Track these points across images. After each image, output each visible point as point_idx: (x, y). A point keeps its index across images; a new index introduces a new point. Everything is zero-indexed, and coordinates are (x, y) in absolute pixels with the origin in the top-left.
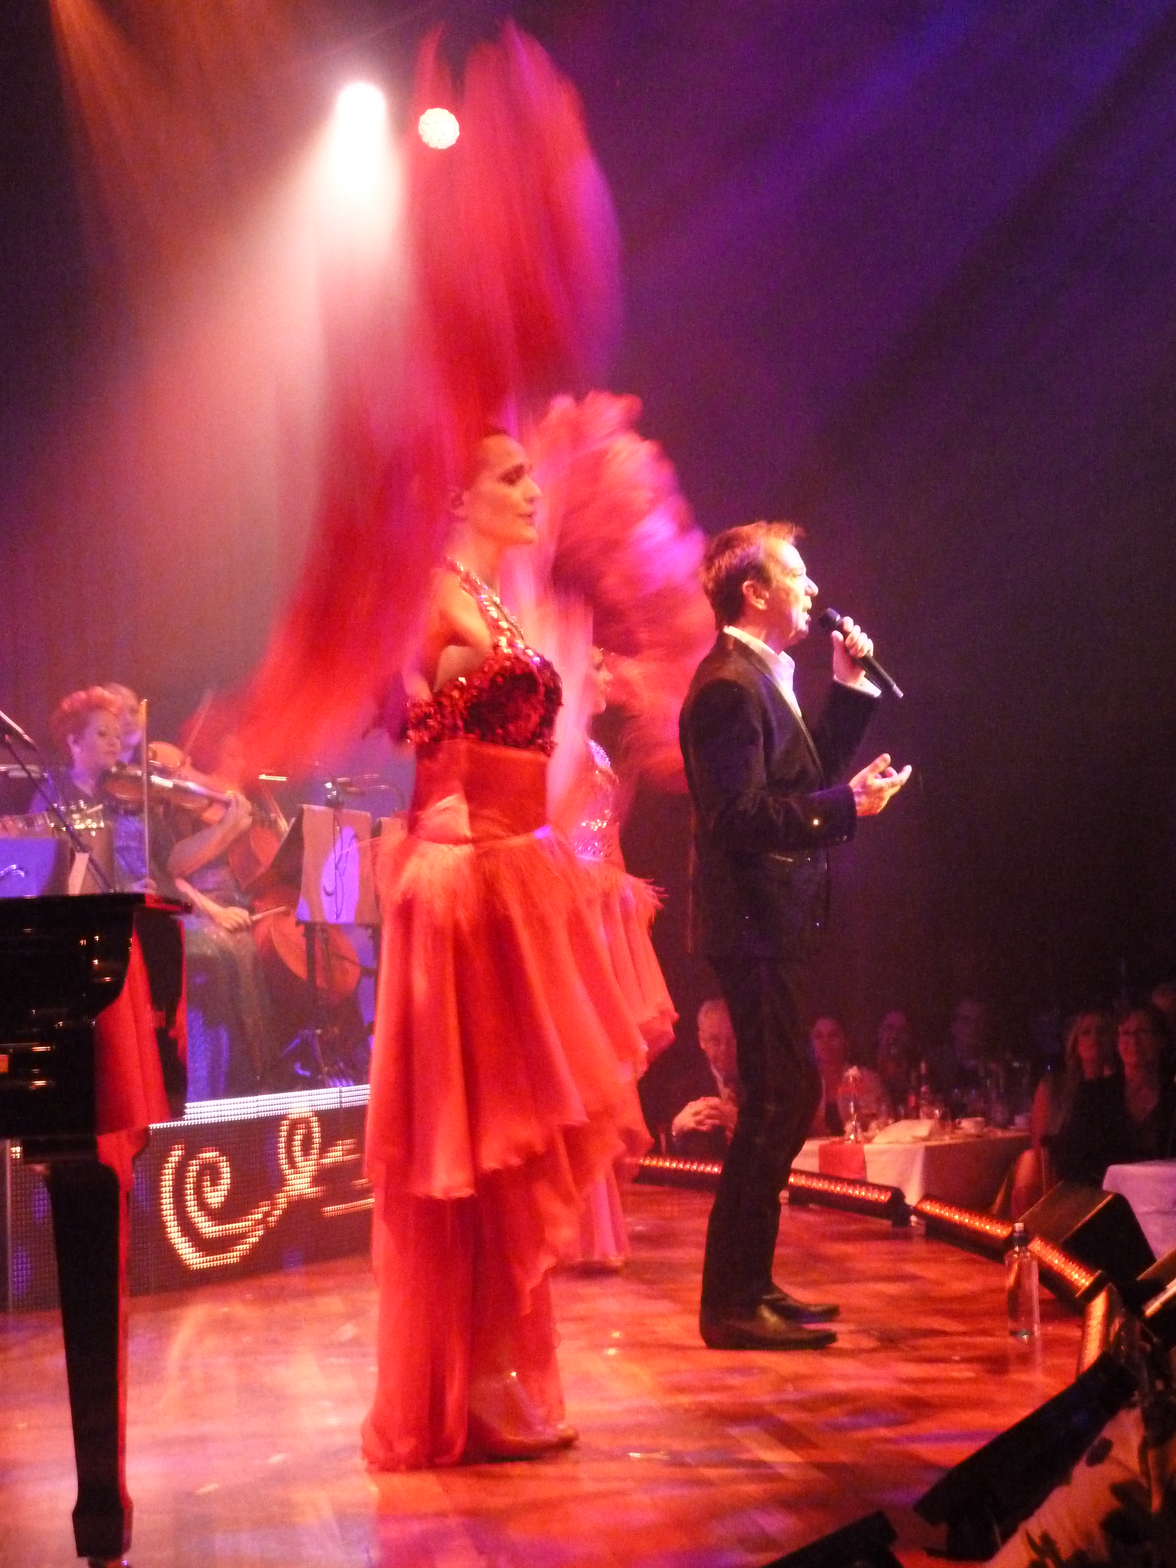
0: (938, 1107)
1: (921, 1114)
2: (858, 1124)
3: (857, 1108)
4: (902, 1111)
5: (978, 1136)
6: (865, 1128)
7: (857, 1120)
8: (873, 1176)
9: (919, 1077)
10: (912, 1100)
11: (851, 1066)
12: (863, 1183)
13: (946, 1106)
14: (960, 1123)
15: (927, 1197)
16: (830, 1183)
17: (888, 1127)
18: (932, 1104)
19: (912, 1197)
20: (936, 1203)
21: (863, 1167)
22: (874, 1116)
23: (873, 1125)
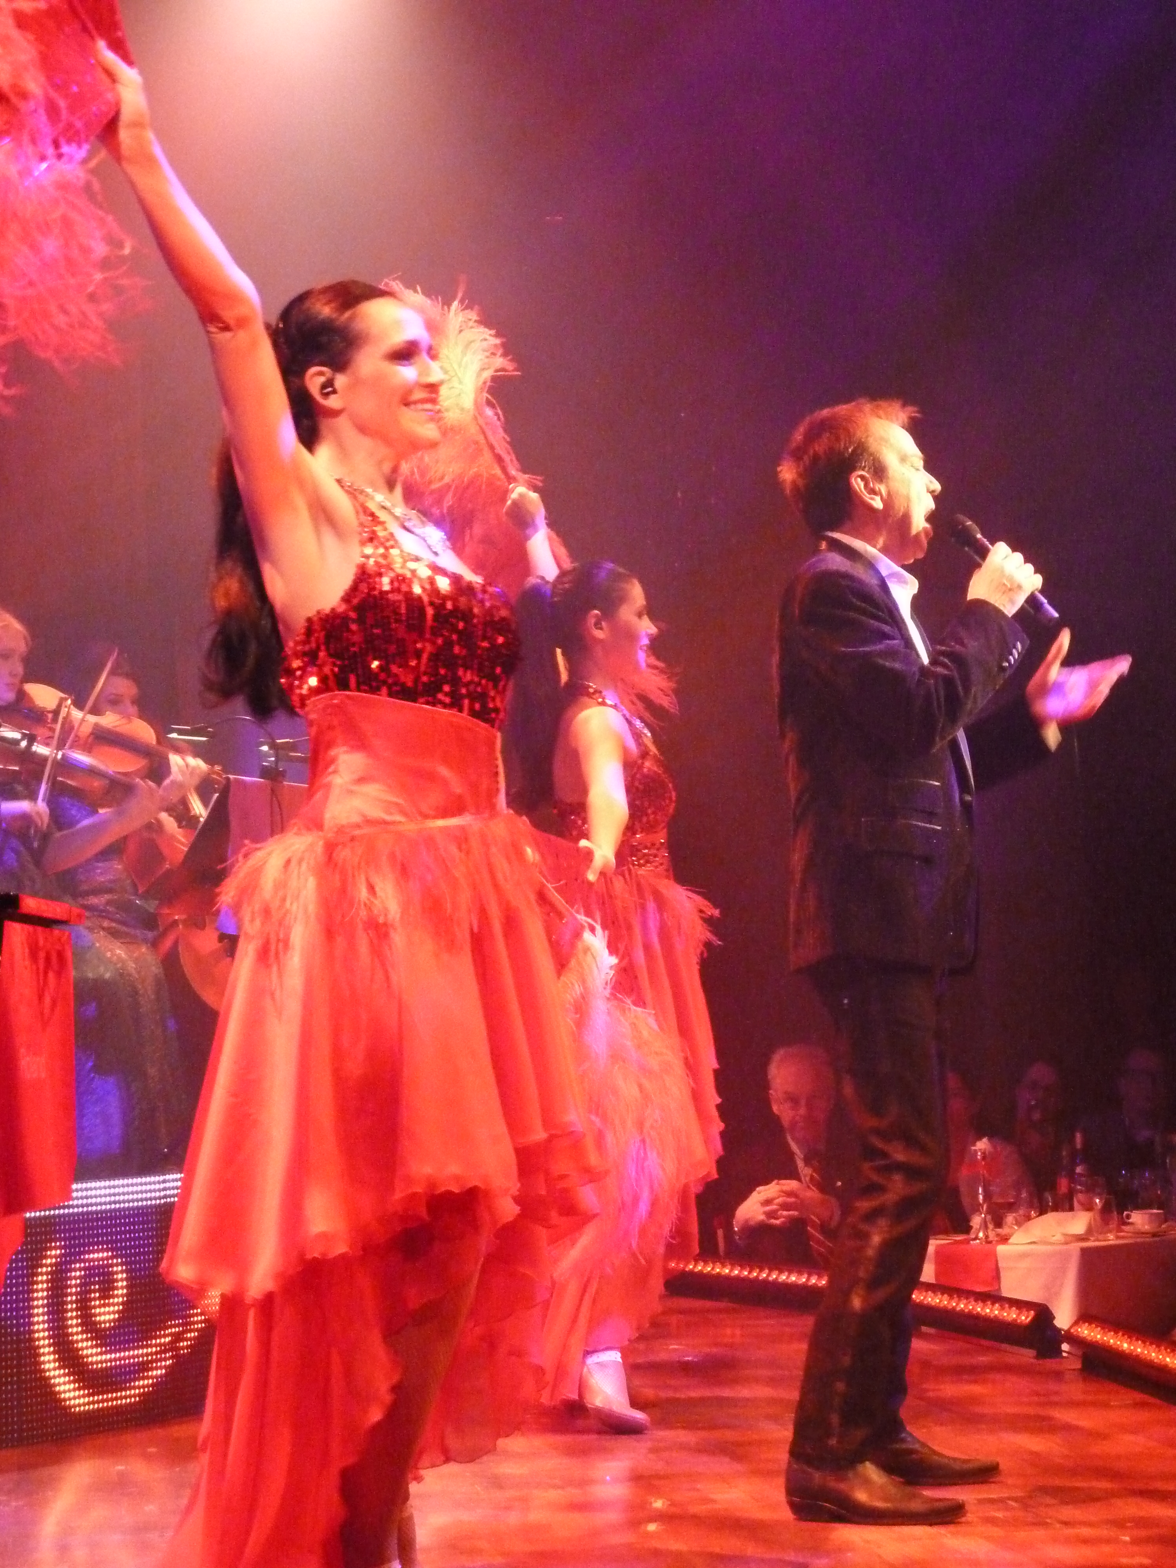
0: (1100, 1195)
1: (1076, 1204)
2: (989, 1217)
3: (988, 1196)
4: (1049, 1198)
5: (1154, 1235)
6: (999, 1223)
7: (988, 1212)
8: (1008, 1289)
9: (1073, 1154)
10: (1063, 1185)
11: (979, 1138)
12: (995, 1298)
13: (1109, 1193)
14: (1128, 1217)
15: (1084, 1316)
16: (951, 1297)
17: (1030, 1222)
18: (1090, 1190)
19: (1063, 1318)
20: (1097, 1326)
21: (997, 1276)
22: (1011, 1207)
23: (1010, 1218)
